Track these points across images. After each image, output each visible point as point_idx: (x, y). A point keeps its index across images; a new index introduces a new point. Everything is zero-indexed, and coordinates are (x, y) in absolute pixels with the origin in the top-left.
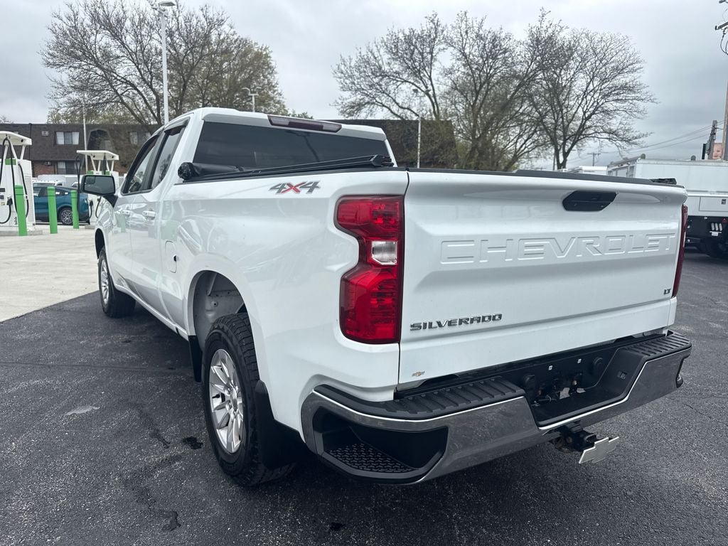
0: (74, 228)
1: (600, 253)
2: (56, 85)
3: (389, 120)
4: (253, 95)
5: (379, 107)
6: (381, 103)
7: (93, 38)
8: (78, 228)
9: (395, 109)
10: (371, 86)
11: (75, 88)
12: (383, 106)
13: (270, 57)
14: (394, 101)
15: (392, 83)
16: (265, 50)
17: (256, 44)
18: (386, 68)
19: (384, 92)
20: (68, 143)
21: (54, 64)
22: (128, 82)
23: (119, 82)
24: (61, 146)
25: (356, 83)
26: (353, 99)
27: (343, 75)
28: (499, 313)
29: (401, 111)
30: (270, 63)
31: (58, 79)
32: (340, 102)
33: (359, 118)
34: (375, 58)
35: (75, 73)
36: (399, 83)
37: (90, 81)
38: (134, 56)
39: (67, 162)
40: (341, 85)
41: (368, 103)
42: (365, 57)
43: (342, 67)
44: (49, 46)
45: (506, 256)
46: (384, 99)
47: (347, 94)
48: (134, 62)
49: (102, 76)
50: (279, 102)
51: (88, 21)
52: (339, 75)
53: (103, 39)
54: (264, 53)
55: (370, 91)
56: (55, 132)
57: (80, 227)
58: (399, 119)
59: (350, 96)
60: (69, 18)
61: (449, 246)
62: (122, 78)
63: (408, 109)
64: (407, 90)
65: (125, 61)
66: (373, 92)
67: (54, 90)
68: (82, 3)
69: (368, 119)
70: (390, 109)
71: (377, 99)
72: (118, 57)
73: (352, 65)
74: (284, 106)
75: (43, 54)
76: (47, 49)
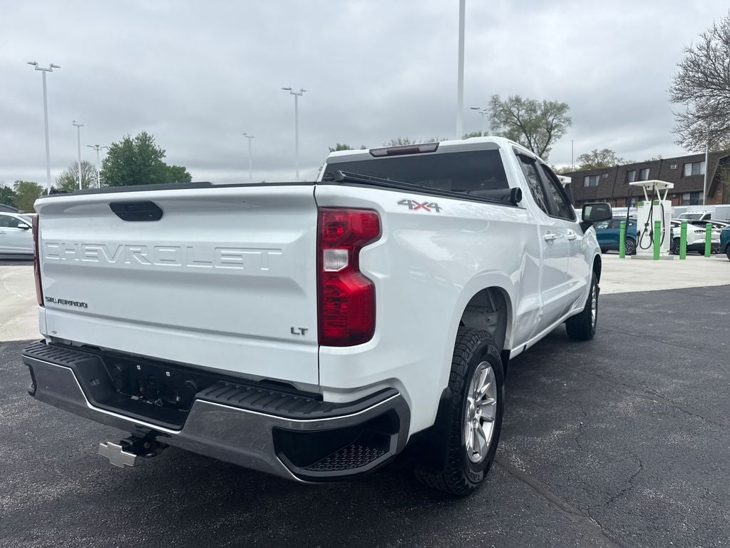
0: (620, 257)
2: (680, 118)
8: (624, 257)
20: (696, 173)
21: (681, 98)
24: (689, 177)
35: (701, 102)
39: (692, 193)
44: (676, 82)
56: (684, 165)
57: (626, 256)
60: (702, 49)
67: (678, 123)
75: (671, 91)
76: (674, 85)
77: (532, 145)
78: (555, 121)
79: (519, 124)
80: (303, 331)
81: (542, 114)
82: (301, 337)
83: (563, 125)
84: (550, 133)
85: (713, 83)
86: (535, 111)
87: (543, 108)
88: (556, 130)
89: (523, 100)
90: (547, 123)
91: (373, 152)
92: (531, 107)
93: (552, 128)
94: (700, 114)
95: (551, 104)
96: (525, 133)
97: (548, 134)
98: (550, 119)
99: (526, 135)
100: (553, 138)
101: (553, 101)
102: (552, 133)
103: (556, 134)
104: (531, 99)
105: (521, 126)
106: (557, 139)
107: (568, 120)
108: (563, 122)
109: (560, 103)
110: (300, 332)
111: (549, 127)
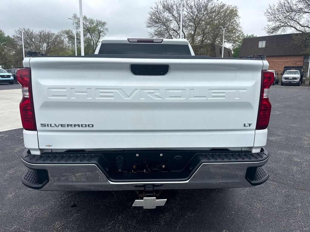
1: (161, 98)
2: (150, 34)
3: (294, 34)
4: (224, 29)
5: (289, 27)
6: (291, 26)
7: (163, 14)
9: (298, 27)
10: (285, 18)
11: (156, 35)
12: (292, 27)
13: (237, 11)
14: (299, 23)
15: (297, 14)
16: (235, 8)
17: (231, 6)
18: (294, 7)
19: (292, 20)
21: (150, 26)
22: (174, 30)
23: (171, 30)
25: (276, 17)
26: (274, 25)
27: (269, 14)
28: (92, 124)
29: (302, 28)
30: (237, 14)
31: (151, 32)
32: (267, 27)
33: (277, 34)
34: (288, 3)
35: (156, 29)
36: (301, 14)
37: (161, 31)
38: (177, 19)
40: (268, 19)
41: (282, 26)
42: (283, 3)
43: (270, 11)
44: (148, 20)
45: (87, 96)
46: (292, 23)
47: (271, 23)
48: (176, 21)
49: (165, 29)
50: (240, 31)
51: (162, 8)
52: (268, 14)
53: (166, 14)
54: (235, 9)
55: (285, 20)
58: (300, 32)
59: (273, 24)
60: (155, 8)
61: (52, 90)
62: (172, 29)
63: (307, 27)
64: (307, 17)
65: (173, 22)
66: (286, 20)
67: (149, 36)
68: (159, 1)
69: (281, 34)
70: (295, 28)
71: (288, 23)
72: (171, 20)
73: (275, 8)
74: (242, 33)
75: (146, 23)
76: (147, 21)
77: (93, 39)
78: (102, 29)
79: (86, 28)
80: (250, 125)
81: (96, 25)
82: (248, 128)
83: (105, 31)
84: (100, 34)
85: (160, 22)
86: (93, 24)
87: (96, 23)
88: (102, 33)
89: (88, 18)
90: (98, 30)
91: (129, 40)
92: (91, 22)
93: (100, 32)
94: (156, 33)
95: (99, 21)
96: (89, 33)
97: (99, 34)
98: (100, 28)
99: (90, 34)
100: (101, 36)
101: (100, 20)
102: (101, 34)
103: (102, 35)
104: (91, 18)
105: (88, 29)
106: (103, 37)
107: (107, 29)
108: (105, 30)
109: (103, 21)
110: (248, 125)
111: (99, 31)
